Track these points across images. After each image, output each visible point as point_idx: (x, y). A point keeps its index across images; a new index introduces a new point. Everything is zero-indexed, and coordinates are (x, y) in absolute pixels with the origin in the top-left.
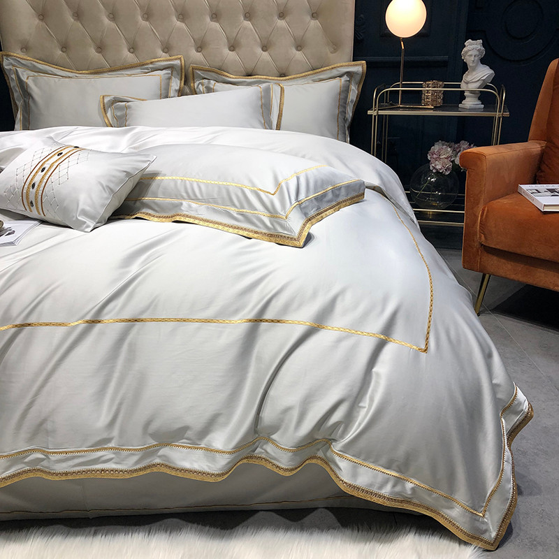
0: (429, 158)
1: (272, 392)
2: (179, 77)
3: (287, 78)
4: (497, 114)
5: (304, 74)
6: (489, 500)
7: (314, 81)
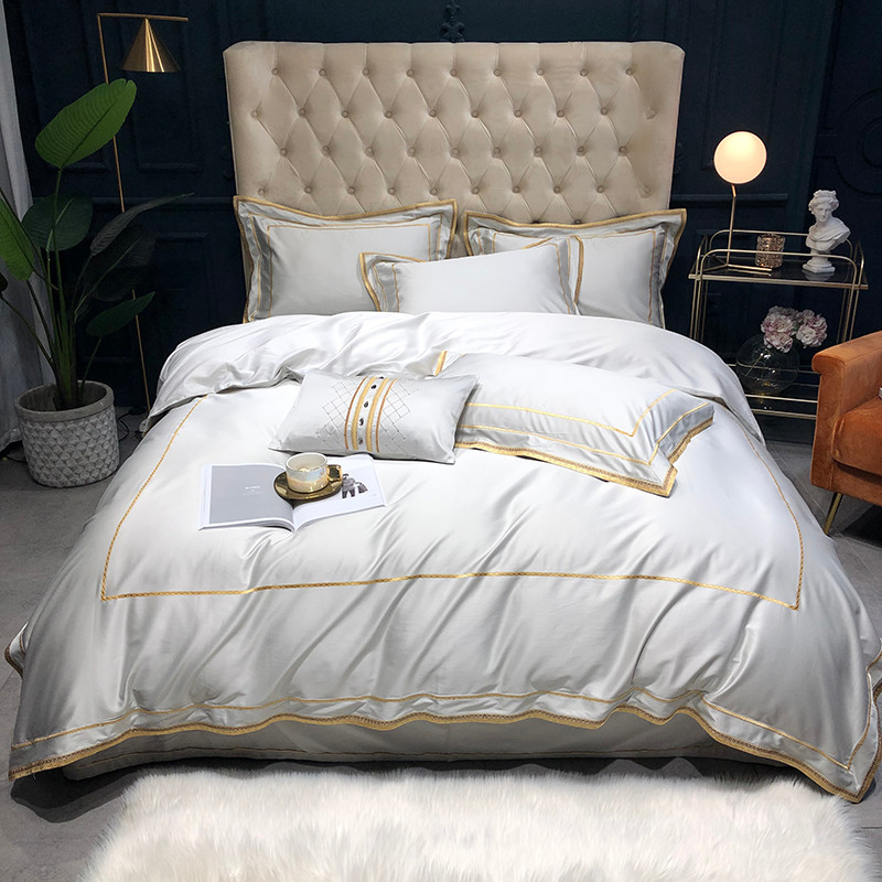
0: (763, 329)
2: (450, 225)
4: (854, 286)
5: (605, 222)
6: (854, 754)
7: (618, 231)
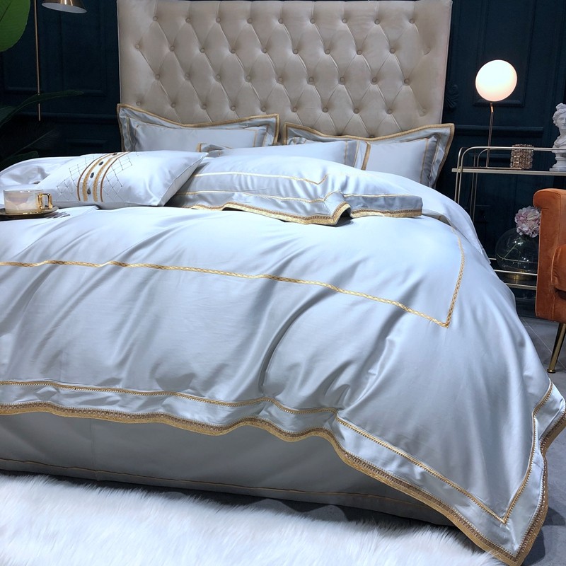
0: (516, 221)
1: (280, 348)
2: (273, 134)
3: (376, 139)
5: (392, 136)
6: (513, 506)
7: (402, 141)
